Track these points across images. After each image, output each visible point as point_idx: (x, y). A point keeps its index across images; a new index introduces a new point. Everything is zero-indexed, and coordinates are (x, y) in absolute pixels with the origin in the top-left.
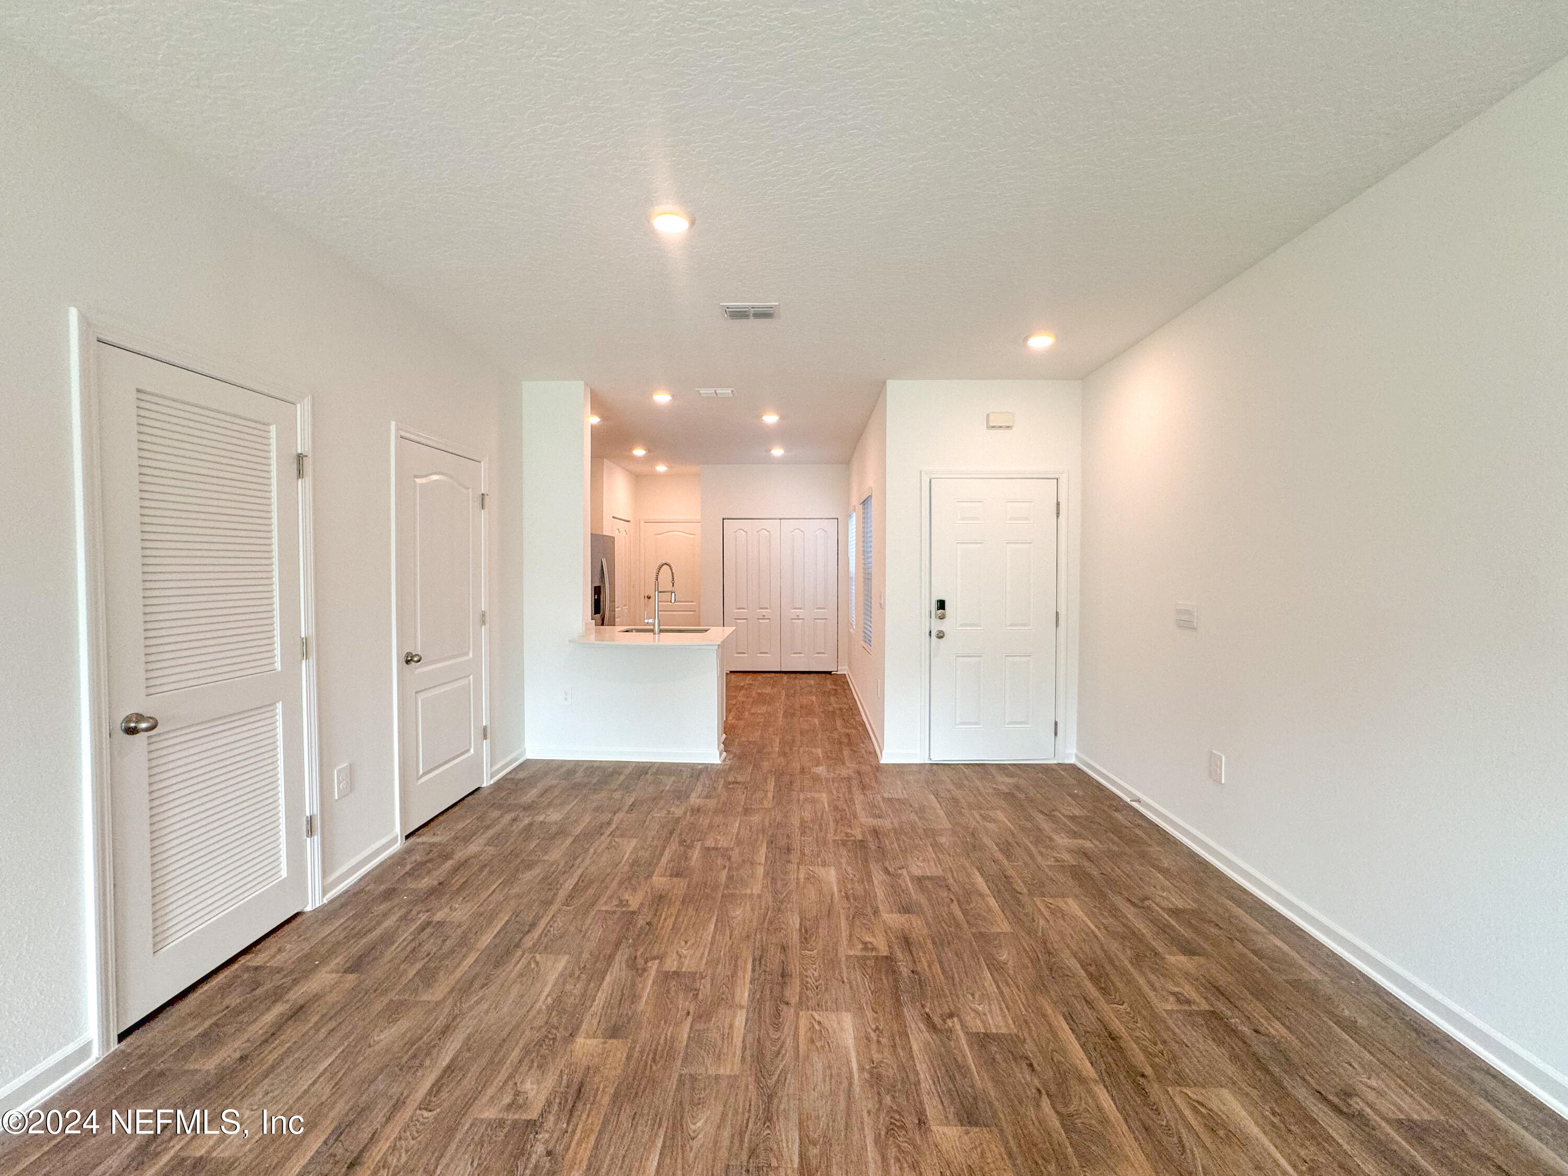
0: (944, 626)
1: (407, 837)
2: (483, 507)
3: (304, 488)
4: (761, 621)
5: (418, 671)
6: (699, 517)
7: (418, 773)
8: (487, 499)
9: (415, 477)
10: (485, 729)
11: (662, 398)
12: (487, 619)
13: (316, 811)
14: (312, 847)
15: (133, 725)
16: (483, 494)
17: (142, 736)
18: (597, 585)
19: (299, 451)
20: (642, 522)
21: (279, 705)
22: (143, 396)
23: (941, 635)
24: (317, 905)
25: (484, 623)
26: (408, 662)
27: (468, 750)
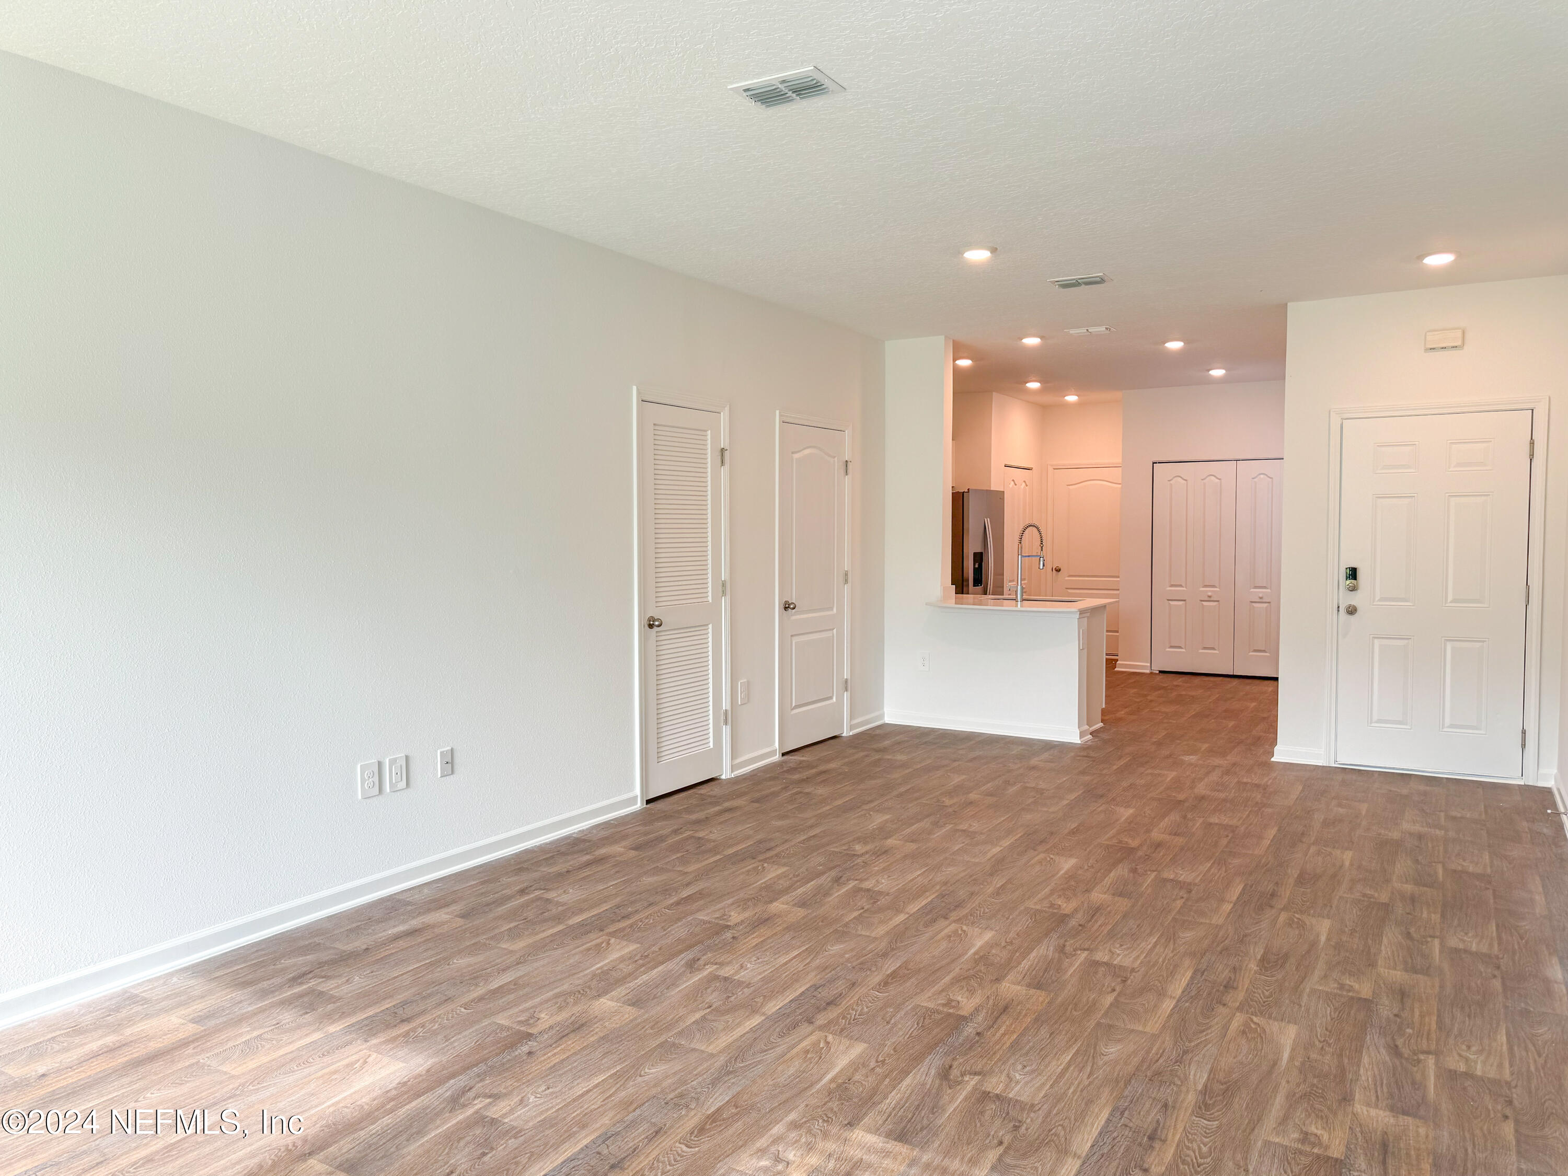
0: (1355, 599)
1: (783, 755)
2: (847, 473)
3: (724, 471)
4: (1205, 603)
5: (794, 618)
6: (1118, 460)
7: (791, 706)
8: (850, 466)
9: (792, 453)
10: (846, 681)
11: (1032, 341)
12: (850, 580)
13: (729, 708)
14: (726, 731)
15: (652, 623)
16: (846, 461)
17: (655, 629)
18: (979, 550)
19: (722, 447)
20: (1050, 469)
21: (710, 626)
22: (657, 428)
23: (1352, 611)
24: (728, 777)
25: (846, 581)
26: (786, 608)
27: (831, 698)
